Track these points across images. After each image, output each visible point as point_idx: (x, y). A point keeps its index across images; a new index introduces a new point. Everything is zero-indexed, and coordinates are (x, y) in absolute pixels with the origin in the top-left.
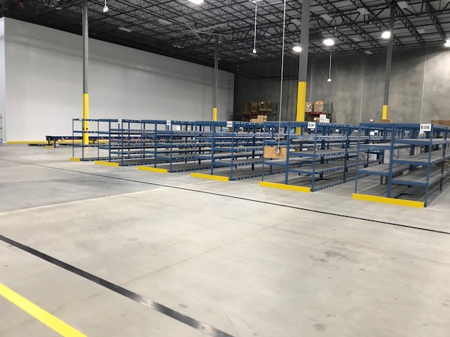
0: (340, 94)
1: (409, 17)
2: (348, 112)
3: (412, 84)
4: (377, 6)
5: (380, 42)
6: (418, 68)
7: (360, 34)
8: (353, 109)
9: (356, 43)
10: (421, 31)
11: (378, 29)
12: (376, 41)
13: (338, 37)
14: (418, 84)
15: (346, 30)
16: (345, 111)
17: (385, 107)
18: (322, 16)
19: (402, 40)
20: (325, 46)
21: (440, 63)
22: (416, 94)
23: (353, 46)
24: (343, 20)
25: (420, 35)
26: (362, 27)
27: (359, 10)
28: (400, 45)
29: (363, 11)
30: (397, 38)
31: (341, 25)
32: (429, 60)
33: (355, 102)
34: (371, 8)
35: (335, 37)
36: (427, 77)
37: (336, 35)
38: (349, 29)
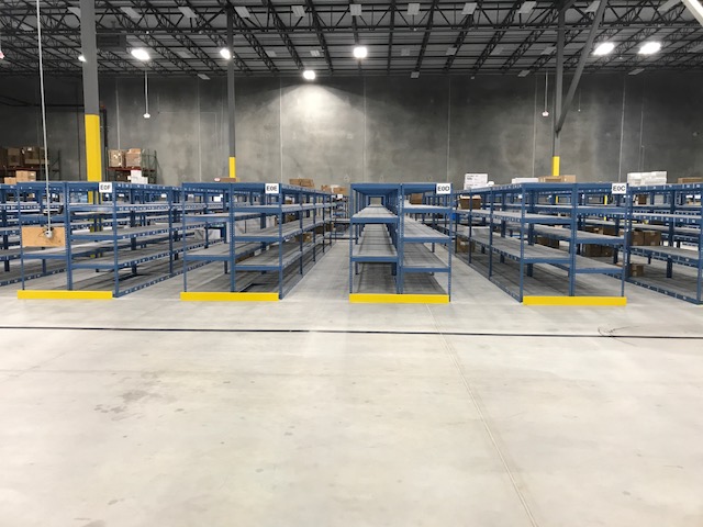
0: (166, 138)
1: (253, 31)
2: (182, 167)
3: (266, 128)
4: (207, 7)
5: (219, 64)
6: (272, 106)
7: (189, 48)
8: (189, 163)
9: (183, 60)
10: (271, 53)
11: (213, 43)
12: (213, 60)
13: (155, 48)
14: (274, 128)
15: (166, 38)
16: (176, 166)
17: (232, 160)
18: (123, 9)
19: (248, 63)
20: (134, 60)
21: (299, 101)
22: (273, 142)
23: (180, 64)
24: (160, 22)
25: (270, 59)
26: (191, 37)
27: (182, 9)
28: (245, 71)
29: (187, 12)
30: (242, 60)
31: (156, 29)
32: (285, 96)
33: (190, 152)
34: (200, 10)
35: (149, 46)
36: (284, 120)
37: (151, 43)
38: (170, 37)
